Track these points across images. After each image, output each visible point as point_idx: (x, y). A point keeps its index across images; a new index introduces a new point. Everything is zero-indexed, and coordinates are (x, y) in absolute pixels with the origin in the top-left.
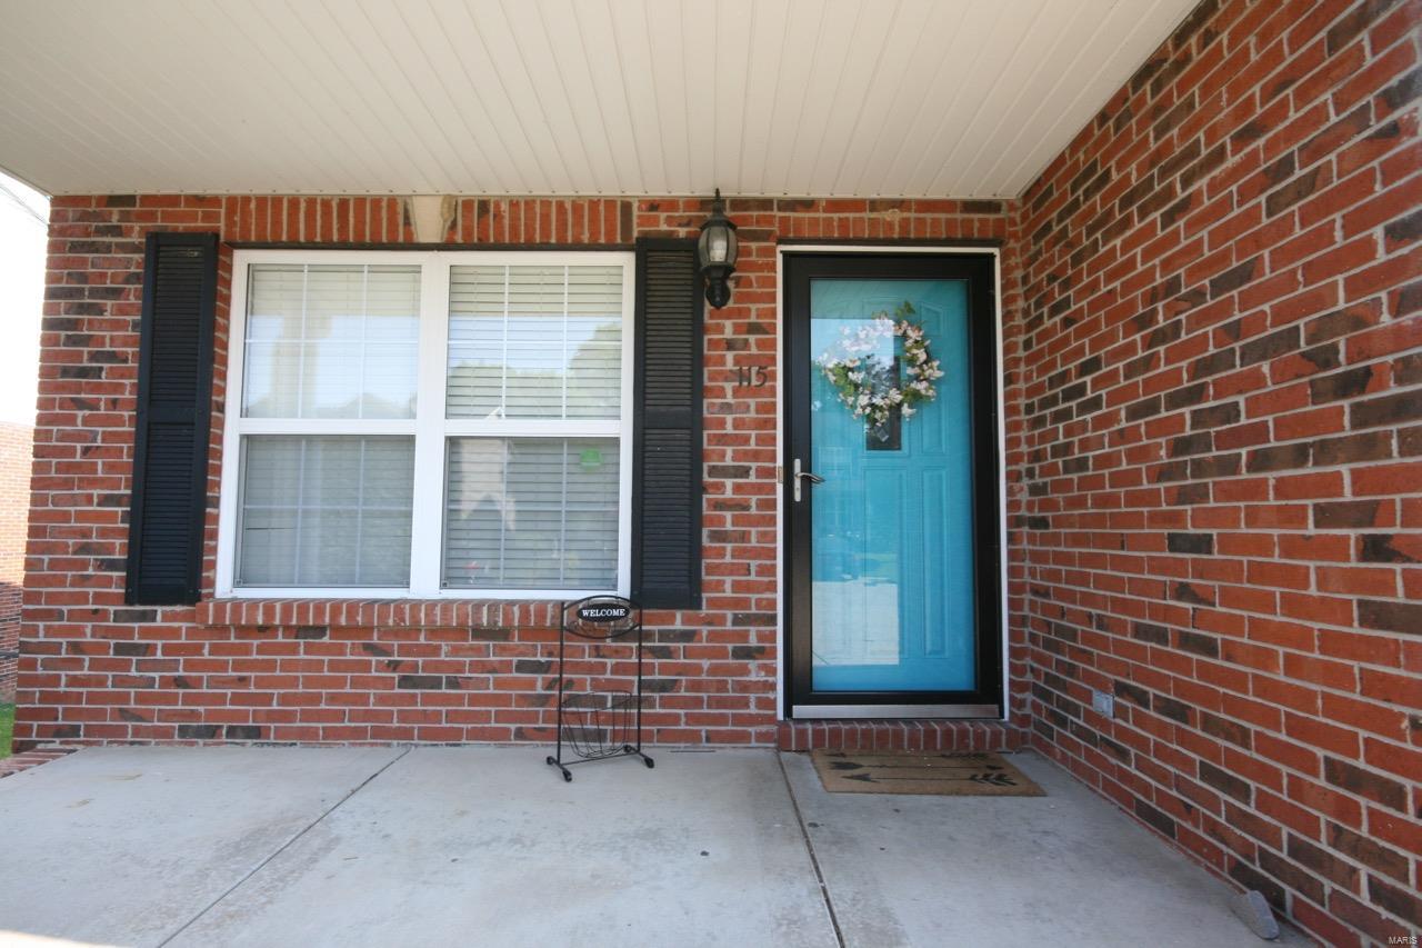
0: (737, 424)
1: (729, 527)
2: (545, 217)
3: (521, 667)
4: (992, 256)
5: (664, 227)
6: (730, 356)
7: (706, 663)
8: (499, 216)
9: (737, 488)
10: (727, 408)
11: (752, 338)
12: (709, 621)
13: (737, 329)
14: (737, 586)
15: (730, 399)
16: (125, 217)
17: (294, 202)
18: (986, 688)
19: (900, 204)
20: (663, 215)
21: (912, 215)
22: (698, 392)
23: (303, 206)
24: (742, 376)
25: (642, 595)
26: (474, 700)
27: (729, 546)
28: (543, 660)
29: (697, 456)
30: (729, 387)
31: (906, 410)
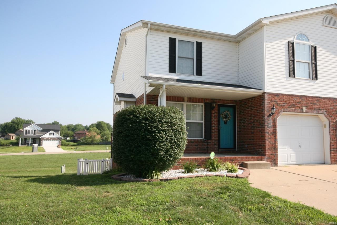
0: (214, 122)
1: (214, 132)
2: (197, 100)
3: (195, 146)
4: (235, 106)
5: (208, 101)
6: (214, 115)
7: (212, 145)
8: (192, 100)
9: (214, 128)
10: (213, 120)
11: (216, 113)
12: (212, 141)
13: (214, 112)
14: (214, 138)
15: (214, 119)
16: (155, 97)
17: (172, 97)
18: (235, 148)
19: (228, 100)
20: (207, 100)
21: (229, 101)
22: (211, 118)
23: (173, 97)
24: (215, 117)
25: (205, 138)
26: (191, 149)
27: (214, 134)
28: (197, 145)
29: (211, 125)
30: (214, 118)
31: (228, 120)
